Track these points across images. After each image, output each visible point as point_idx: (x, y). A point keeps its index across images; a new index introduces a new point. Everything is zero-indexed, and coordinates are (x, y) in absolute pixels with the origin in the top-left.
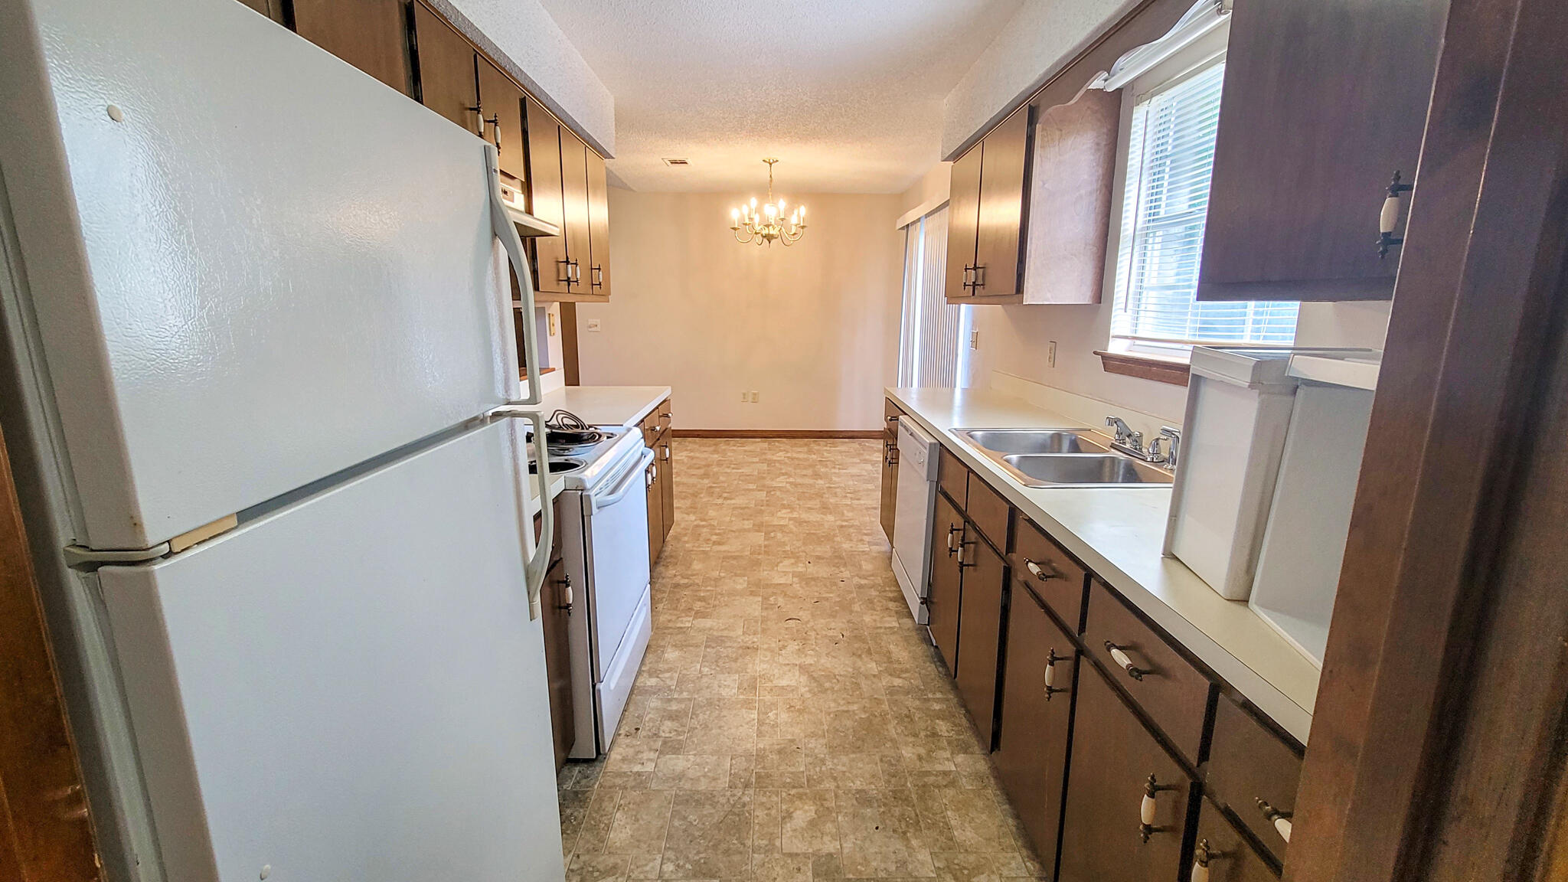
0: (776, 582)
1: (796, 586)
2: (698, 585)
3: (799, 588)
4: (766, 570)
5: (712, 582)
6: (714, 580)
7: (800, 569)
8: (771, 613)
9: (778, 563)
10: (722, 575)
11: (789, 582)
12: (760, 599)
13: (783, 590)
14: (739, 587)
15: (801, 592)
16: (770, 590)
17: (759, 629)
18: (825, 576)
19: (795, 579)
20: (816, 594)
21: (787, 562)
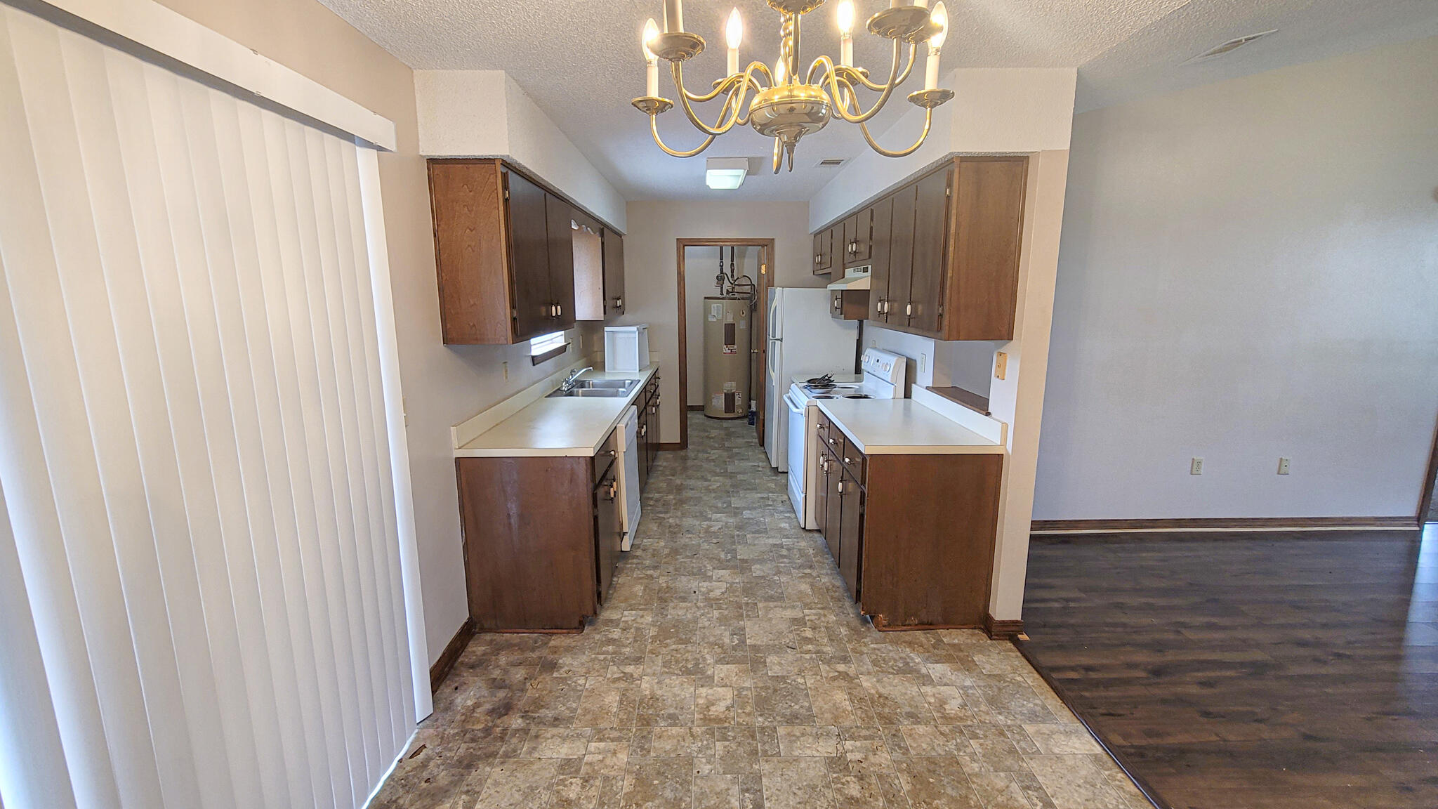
0: (728, 571)
1: (709, 567)
2: (794, 568)
3: (707, 565)
4: (737, 583)
5: (781, 569)
6: (781, 572)
7: (705, 584)
8: (729, 547)
9: (726, 592)
10: (776, 578)
11: (716, 571)
12: (738, 557)
13: (722, 565)
14: (758, 566)
15: (706, 562)
16: (732, 563)
17: (736, 538)
18: (683, 577)
19: (710, 574)
20: (694, 561)
21: (717, 593)
